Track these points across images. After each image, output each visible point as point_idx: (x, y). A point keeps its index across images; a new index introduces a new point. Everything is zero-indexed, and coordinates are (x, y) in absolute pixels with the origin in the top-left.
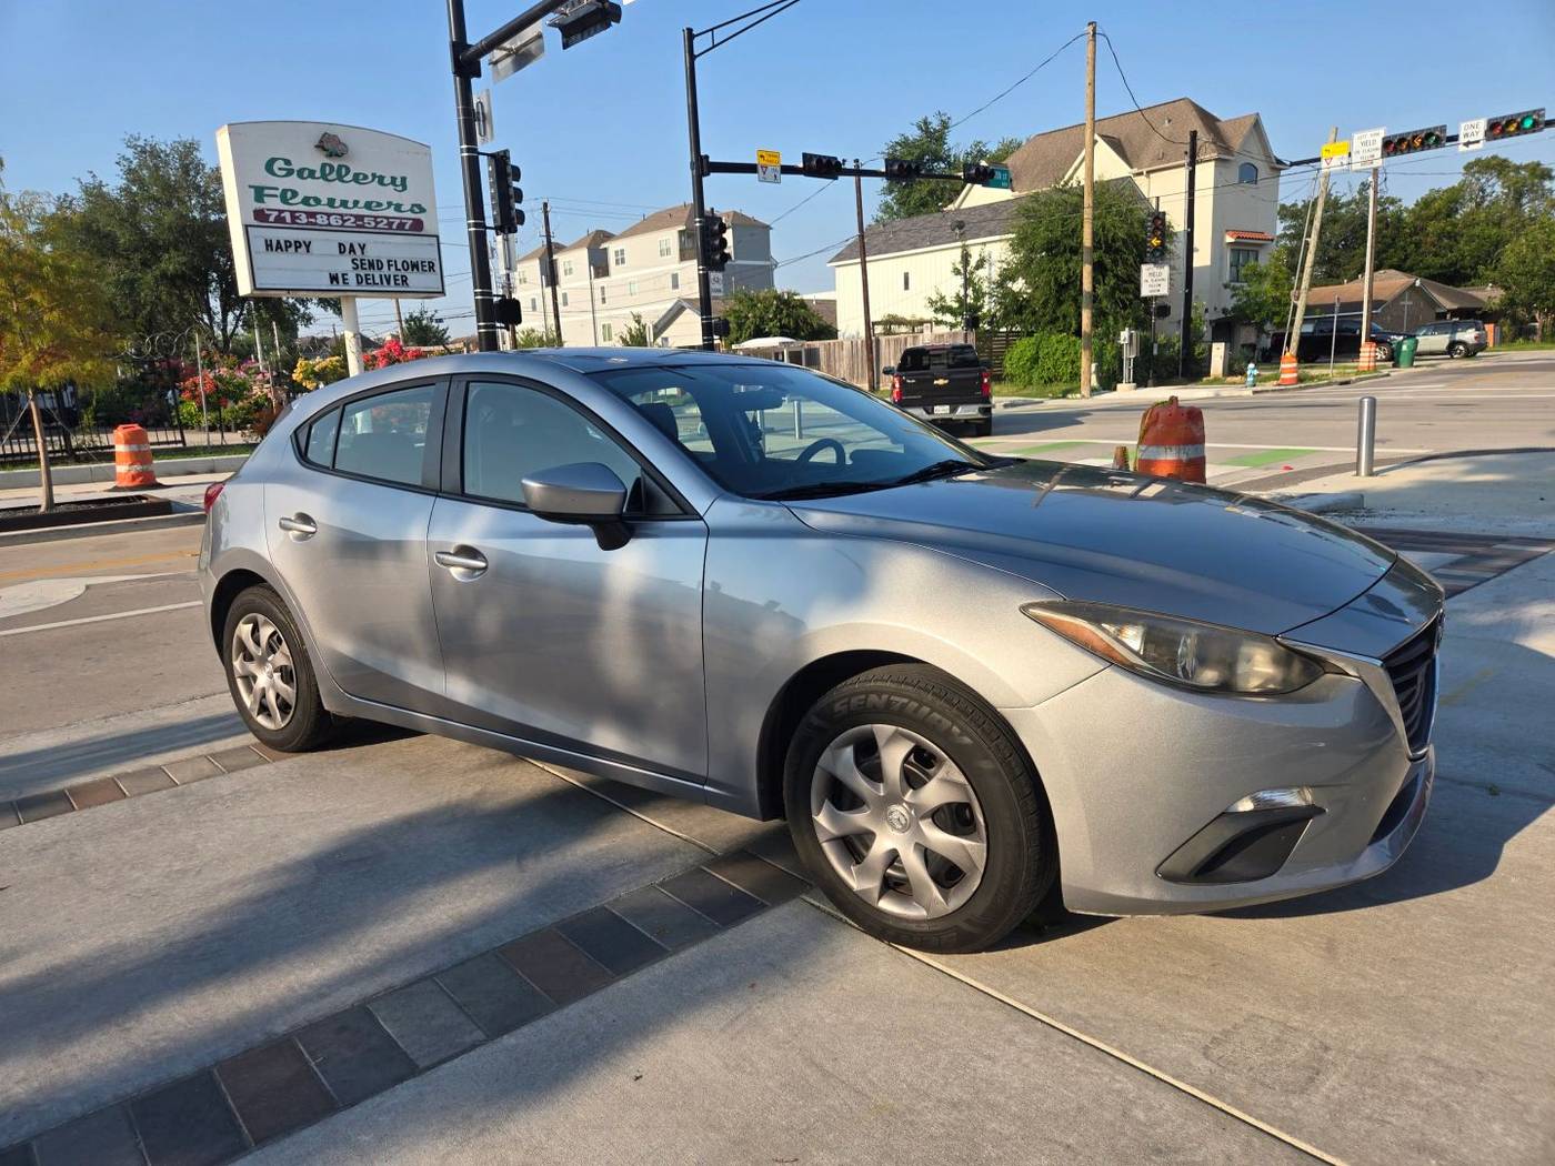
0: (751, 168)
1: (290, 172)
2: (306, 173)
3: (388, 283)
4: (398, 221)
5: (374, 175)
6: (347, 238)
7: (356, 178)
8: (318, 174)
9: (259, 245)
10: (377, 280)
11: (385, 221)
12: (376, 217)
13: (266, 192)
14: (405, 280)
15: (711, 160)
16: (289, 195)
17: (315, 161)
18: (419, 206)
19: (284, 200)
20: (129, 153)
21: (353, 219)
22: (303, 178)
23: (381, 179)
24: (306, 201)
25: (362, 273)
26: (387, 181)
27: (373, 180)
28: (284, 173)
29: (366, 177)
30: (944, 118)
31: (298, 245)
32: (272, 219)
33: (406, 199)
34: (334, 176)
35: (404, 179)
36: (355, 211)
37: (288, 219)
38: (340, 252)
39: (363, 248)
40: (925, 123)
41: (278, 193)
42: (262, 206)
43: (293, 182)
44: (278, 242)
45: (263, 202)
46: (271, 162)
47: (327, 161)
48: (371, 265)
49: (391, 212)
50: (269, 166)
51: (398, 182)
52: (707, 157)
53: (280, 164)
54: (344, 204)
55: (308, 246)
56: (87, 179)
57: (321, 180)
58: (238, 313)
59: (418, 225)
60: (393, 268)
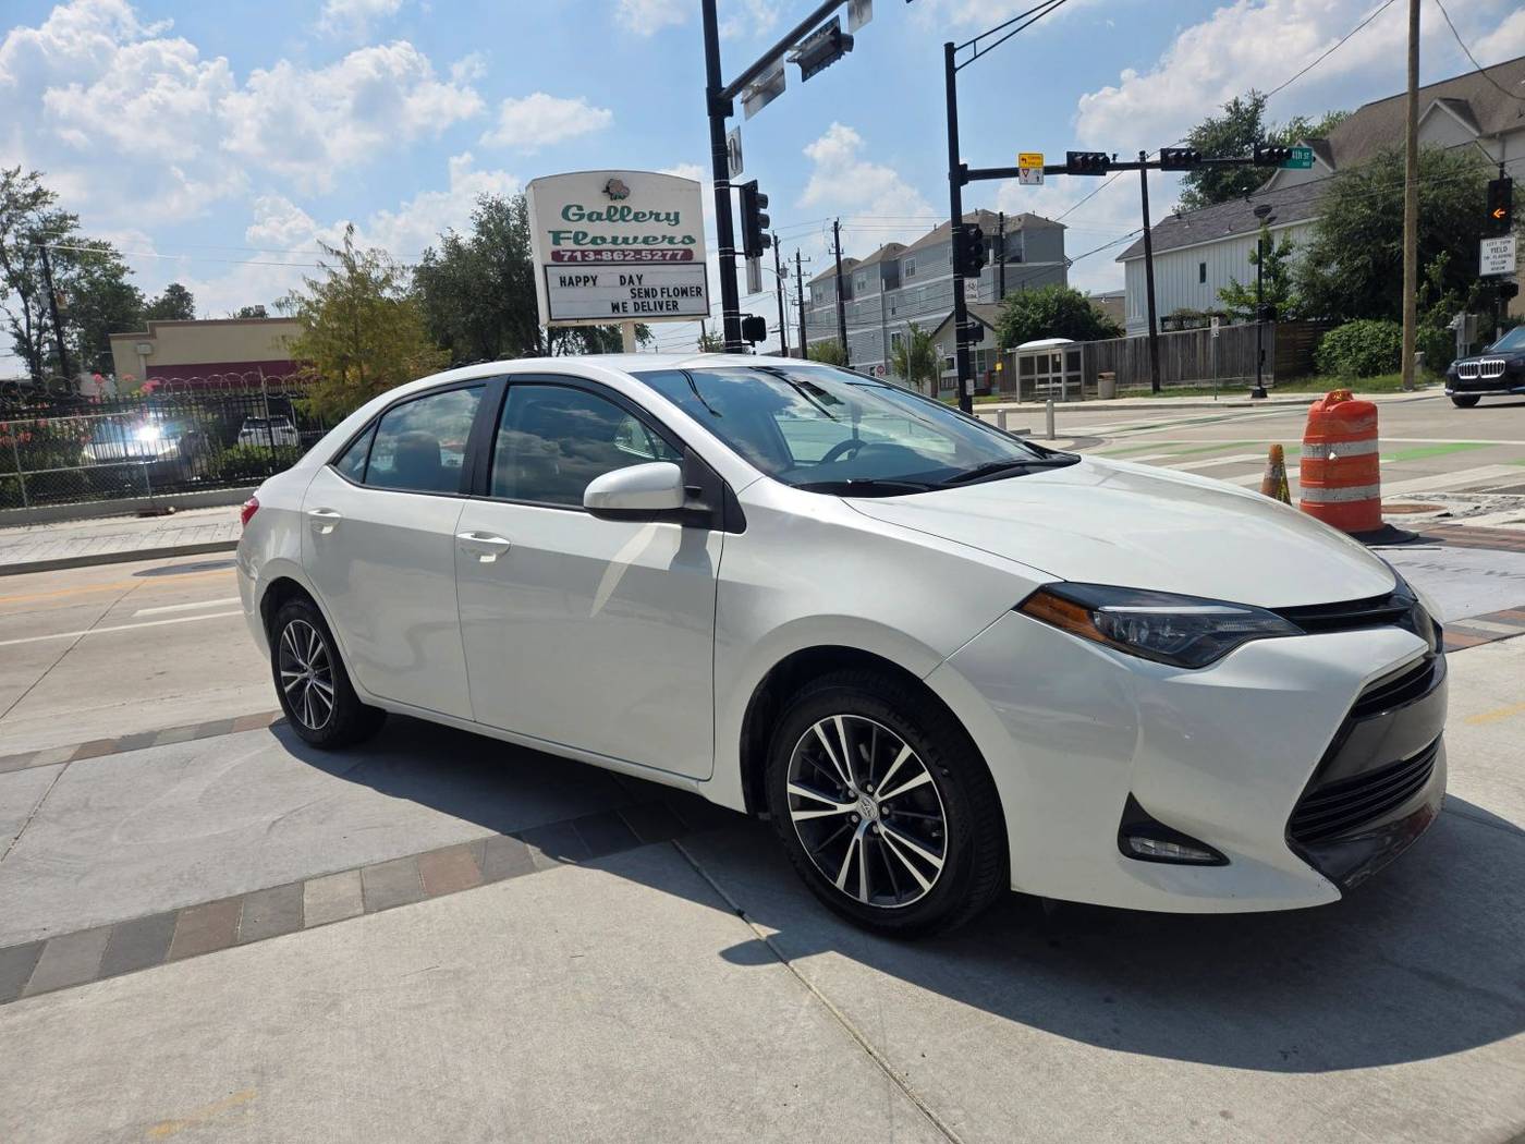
0: (1011, 173)
1: (582, 217)
2: (595, 216)
3: (661, 308)
4: (671, 253)
5: (651, 213)
6: (627, 271)
7: (636, 217)
8: (604, 216)
9: (554, 282)
10: (652, 307)
11: (660, 254)
12: (652, 251)
13: (562, 235)
14: (675, 306)
15: (969, 168)
16: (580, 236)
17: (602, 204)
18: (689, 237)
19: (577, 241)
20: (480, 209)
21: (632, 254)
22: (593, 221)
23: (658, 215)
24: (594, 240)
25: (639, 301)
26: (662, 217)
27: (651, 217)
28: (577, 217)
29: (644, 215)
30: (1257, 97)
31: (586, 279)
32: (566, 259)
33: (678, 232)
34: (618, 216)
35: (677, 214)
36: (635, 247)
37: (579, 258)
38: (622, 284)
39: (640, 279)
40: (1236, 103)
41: (572, 235)
42: (558, 248)
43: (584, 225)
44: (571, 278)
45: (559, 244)
46: (567, 208)
47: (611, 203)
48: (647, 293)
49: (665, 245)
50: (565, 214)
51: (672, 217)
52: (966, 166)
53: (574, 210)
54: (625, 240)
55: (594, 281)
56: (447, 234)
57: (607, 221)
58: (560, 341)
59: (688, 255)
60: (665, 295)
